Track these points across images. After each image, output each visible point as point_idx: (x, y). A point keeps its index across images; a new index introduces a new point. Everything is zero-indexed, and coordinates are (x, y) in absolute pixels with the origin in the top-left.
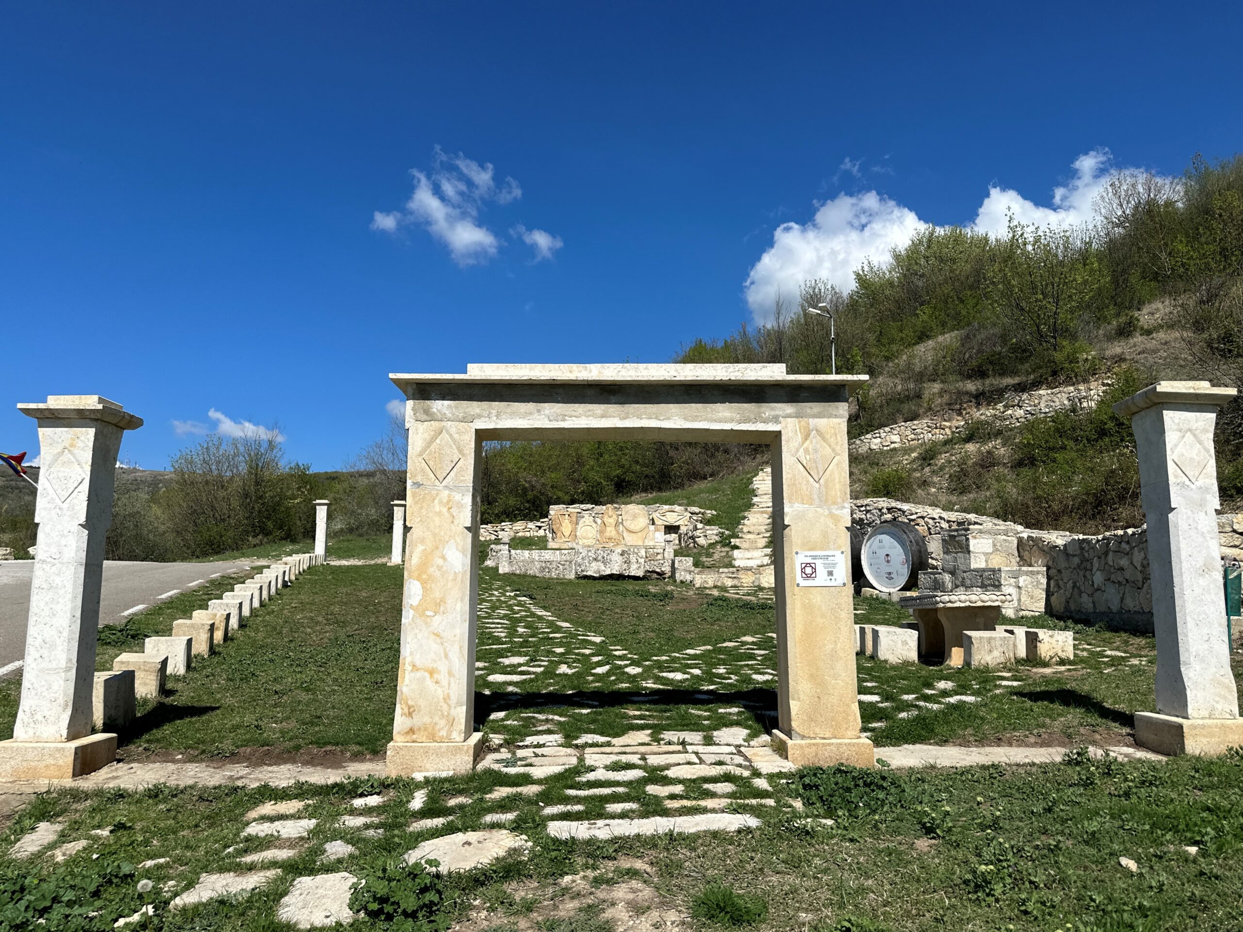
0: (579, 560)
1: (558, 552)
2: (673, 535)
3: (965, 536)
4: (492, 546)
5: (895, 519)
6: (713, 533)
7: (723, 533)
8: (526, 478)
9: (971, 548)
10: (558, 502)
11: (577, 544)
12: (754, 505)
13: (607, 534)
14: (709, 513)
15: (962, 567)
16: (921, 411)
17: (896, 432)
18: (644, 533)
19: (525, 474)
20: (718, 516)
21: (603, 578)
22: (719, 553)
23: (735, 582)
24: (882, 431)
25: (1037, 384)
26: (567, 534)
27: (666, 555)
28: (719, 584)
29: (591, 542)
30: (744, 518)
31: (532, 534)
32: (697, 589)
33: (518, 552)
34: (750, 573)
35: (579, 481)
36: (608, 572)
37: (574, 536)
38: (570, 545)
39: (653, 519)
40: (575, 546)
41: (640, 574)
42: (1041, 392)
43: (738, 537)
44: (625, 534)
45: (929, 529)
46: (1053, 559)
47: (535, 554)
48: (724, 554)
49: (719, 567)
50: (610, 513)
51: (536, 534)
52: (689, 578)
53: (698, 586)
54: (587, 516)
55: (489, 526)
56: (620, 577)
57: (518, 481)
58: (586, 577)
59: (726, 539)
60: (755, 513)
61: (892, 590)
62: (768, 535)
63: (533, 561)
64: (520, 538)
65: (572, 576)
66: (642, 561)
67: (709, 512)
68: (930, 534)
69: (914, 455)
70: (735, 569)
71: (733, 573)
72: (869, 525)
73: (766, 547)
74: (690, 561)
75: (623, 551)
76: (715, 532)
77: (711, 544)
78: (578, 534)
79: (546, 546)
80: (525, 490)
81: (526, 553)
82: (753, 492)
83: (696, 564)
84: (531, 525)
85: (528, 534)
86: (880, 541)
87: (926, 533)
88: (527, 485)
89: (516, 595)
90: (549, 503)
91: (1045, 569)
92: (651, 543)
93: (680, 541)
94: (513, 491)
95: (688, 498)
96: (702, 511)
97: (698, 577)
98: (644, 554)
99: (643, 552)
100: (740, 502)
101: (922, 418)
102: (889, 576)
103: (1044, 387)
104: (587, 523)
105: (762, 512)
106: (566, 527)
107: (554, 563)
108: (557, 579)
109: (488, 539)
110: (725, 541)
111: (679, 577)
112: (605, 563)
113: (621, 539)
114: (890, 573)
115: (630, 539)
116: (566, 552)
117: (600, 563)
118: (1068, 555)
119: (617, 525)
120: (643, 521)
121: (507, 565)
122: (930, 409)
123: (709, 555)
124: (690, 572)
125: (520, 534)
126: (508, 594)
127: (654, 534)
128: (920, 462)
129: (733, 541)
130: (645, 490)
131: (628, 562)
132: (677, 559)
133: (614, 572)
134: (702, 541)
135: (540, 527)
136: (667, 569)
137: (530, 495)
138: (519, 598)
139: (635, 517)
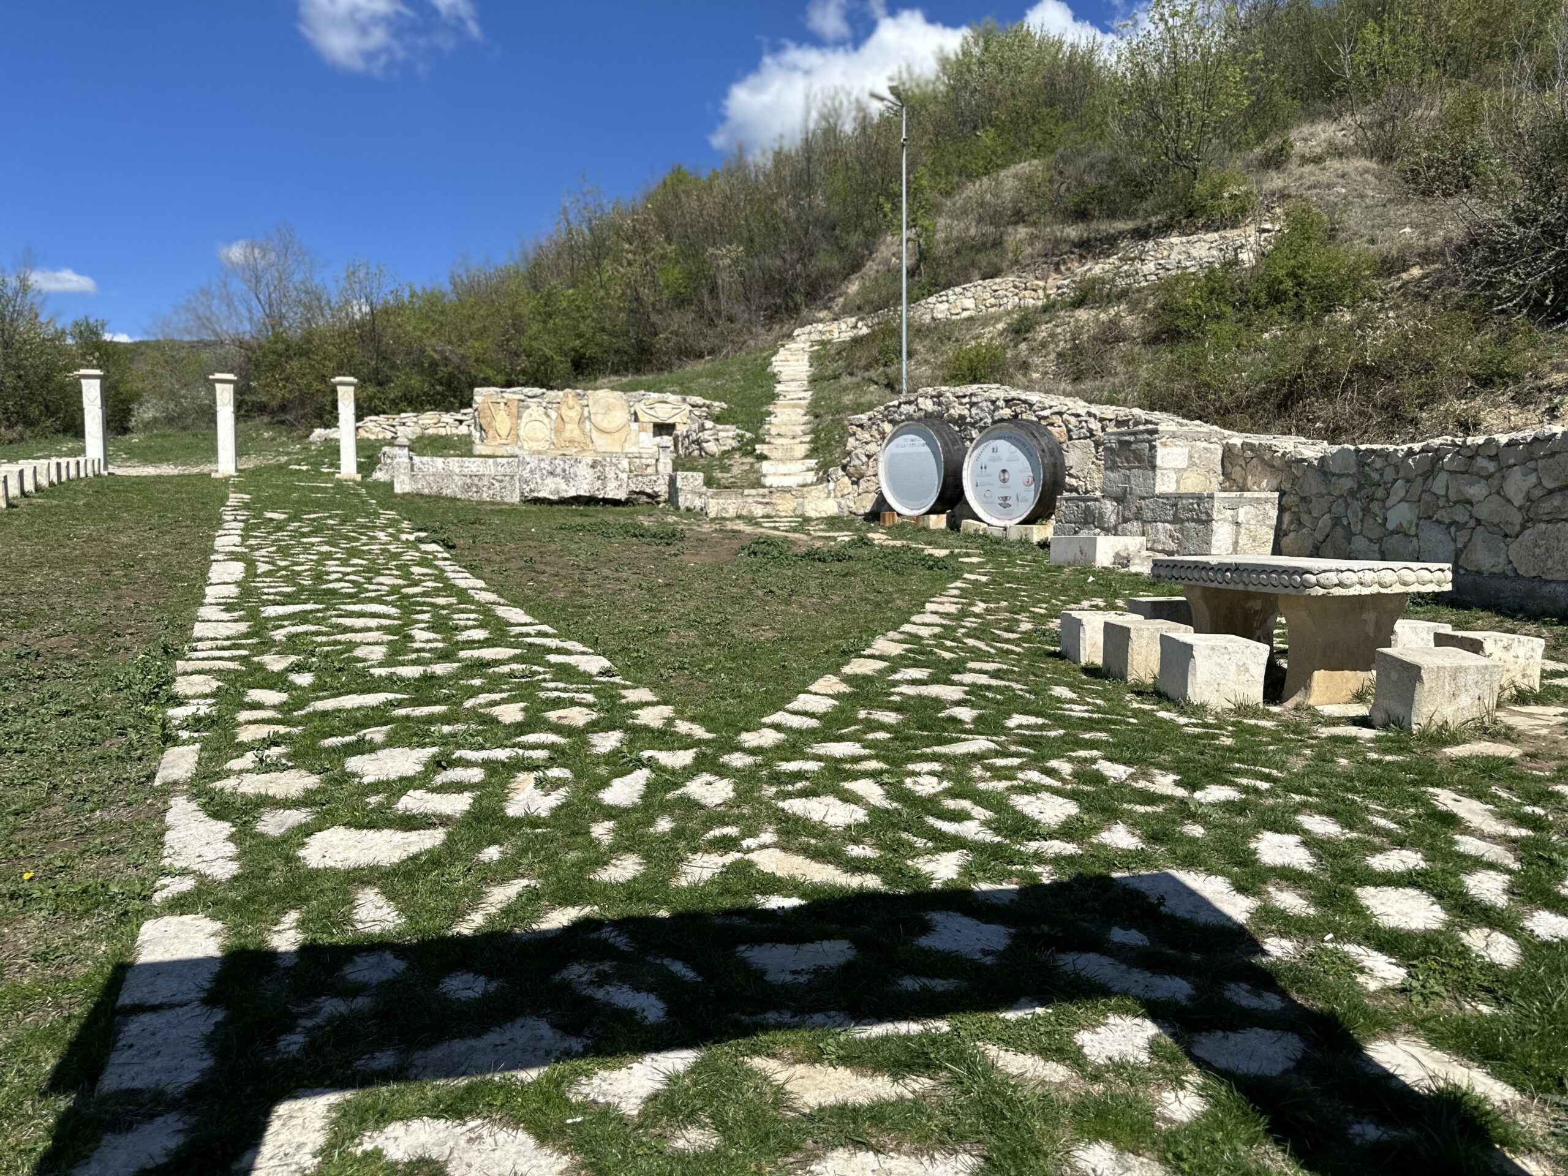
0: (526, 474)
1: (491, 461)
2: (666, 438)
3: (1149, 442)
4: (386, 449)
5: (1016, 416)
6: (728, 435)
7: (742, 436)
8: (434, 346)
9: (1159, 462)
10: (487, 383)
11: (521, 448)
12: (778, 395)
13: (567, 435)
14: (718, 406)
15: (1138, 491)
16: (1004, 265)
17: (969, 294)
18: (623, 434)
19: (433, 341)
20: (730, 410)
21: (563, 501)
22: (739, 465)
23: (768, 510)
24: (950, 292)
25: (1164, 229)
26: (504, 432)
27: (661, 467)
28: (744, 513)
29: (541, 446)
30: (769, 414)
31: (449, 431)
32: (713, 520)
33: (425, 459)
34: (788, 495)
35: (518, 355)
36: (572, 493)
37: (515, 436)
38: (510, 450)
39: (635, 414)
40: (517, 451)
41: (622, 495)
42: (1174, 240)
43: (763, 442)
44: (595, 435)
45: (1069, 431)
46: (1294, 480)
47: (454, 463)
48: (747, 467)
49: (743, 487)
50: (571, 402)
51: (454, 431)
52: (698, 503)
53: (712, 515)
54: (534, 406)
55: (382, 418)
56: (591, 501)
57: (422, 351)
58: (537, 501)
59: (747, 444)
60: (784, 406)
61: (1008, 523)
62: (808, 438)
63: (450, 475)
64: (430, 436)
65: (516, 499)
66: (624, 476)
67: (716, 404)
68: (1070, 438)
69: (1000, 326)
70: (766, 491)
71: (764, 496)
72: (973, 425)
73: (807, 457)
74: (700, 477)
75: (595, 462)
76: (731, 434)
77: (724, 453)
78: (521, 433)
79: (471, 450)
80: (434, 364)
81: (439, 461)
82: (774, 378)
83: (709, 483)
84: (447, 418)
85: (442, 432)
86: (994, 450)
87: (1064, 438)
88: (436, 356)
89: (420, 540)
90: (472, 385)
91: (1277, 494)
92: (634, 450)
93: (676, 445)
94: (417, 364)
95: (682, 384)
96: (708, 402)
97: (712, 503)
98: (627, 466)
99: (625, 464)
100: (758, 391)
101: (1006, 275)
102: (1005, 502)
103: (1175, 233)
104: (535, 416)
105: (794, 406)
106: (502, 422)
107: (486, 479)
108: (492, 503)
109: (381, 437)
110: (746, 448)
111: (683, 501)
112: (566, 479)
113: (588, 441)
114: (1005, 498)
115: (602, 443)
116: (504, 460)
117: (558, 479)
118: (1325, 474)
119: (581, 420)
120: (620, 416)
121: (407, 480)
122: (1017, 262)
123: (725, 469)
124: (700, 495)
125: (431, 431)
126: (404, 537)
127: (637, 436)
128: (1011, 336)
129: (759, 448)
130: (616, 372)
131: (603, 478)
132: (680, 475)
133: (582, 493)
134: (711, 447)
135: (461, 422)
136: (662, 489)
137: (443, 372)
138: (424, 547)
139: (608, 409)
